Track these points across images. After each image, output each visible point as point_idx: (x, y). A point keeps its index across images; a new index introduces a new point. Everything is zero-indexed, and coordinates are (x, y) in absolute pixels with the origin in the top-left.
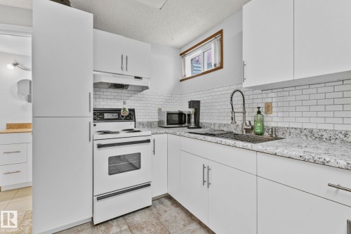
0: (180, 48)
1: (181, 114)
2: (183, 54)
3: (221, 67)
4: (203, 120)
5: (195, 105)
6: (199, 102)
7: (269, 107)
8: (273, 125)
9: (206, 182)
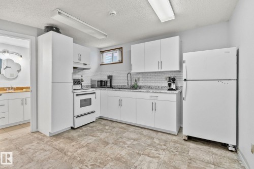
0: (100, 49)
1: (101, 81)
2: (102, 52)
3: (122, 62)
4: (114, 84)
5: (110, 77)
6: (112, 76)
7: (139, 79)
8: (140, 85)
9: (120, 105)
